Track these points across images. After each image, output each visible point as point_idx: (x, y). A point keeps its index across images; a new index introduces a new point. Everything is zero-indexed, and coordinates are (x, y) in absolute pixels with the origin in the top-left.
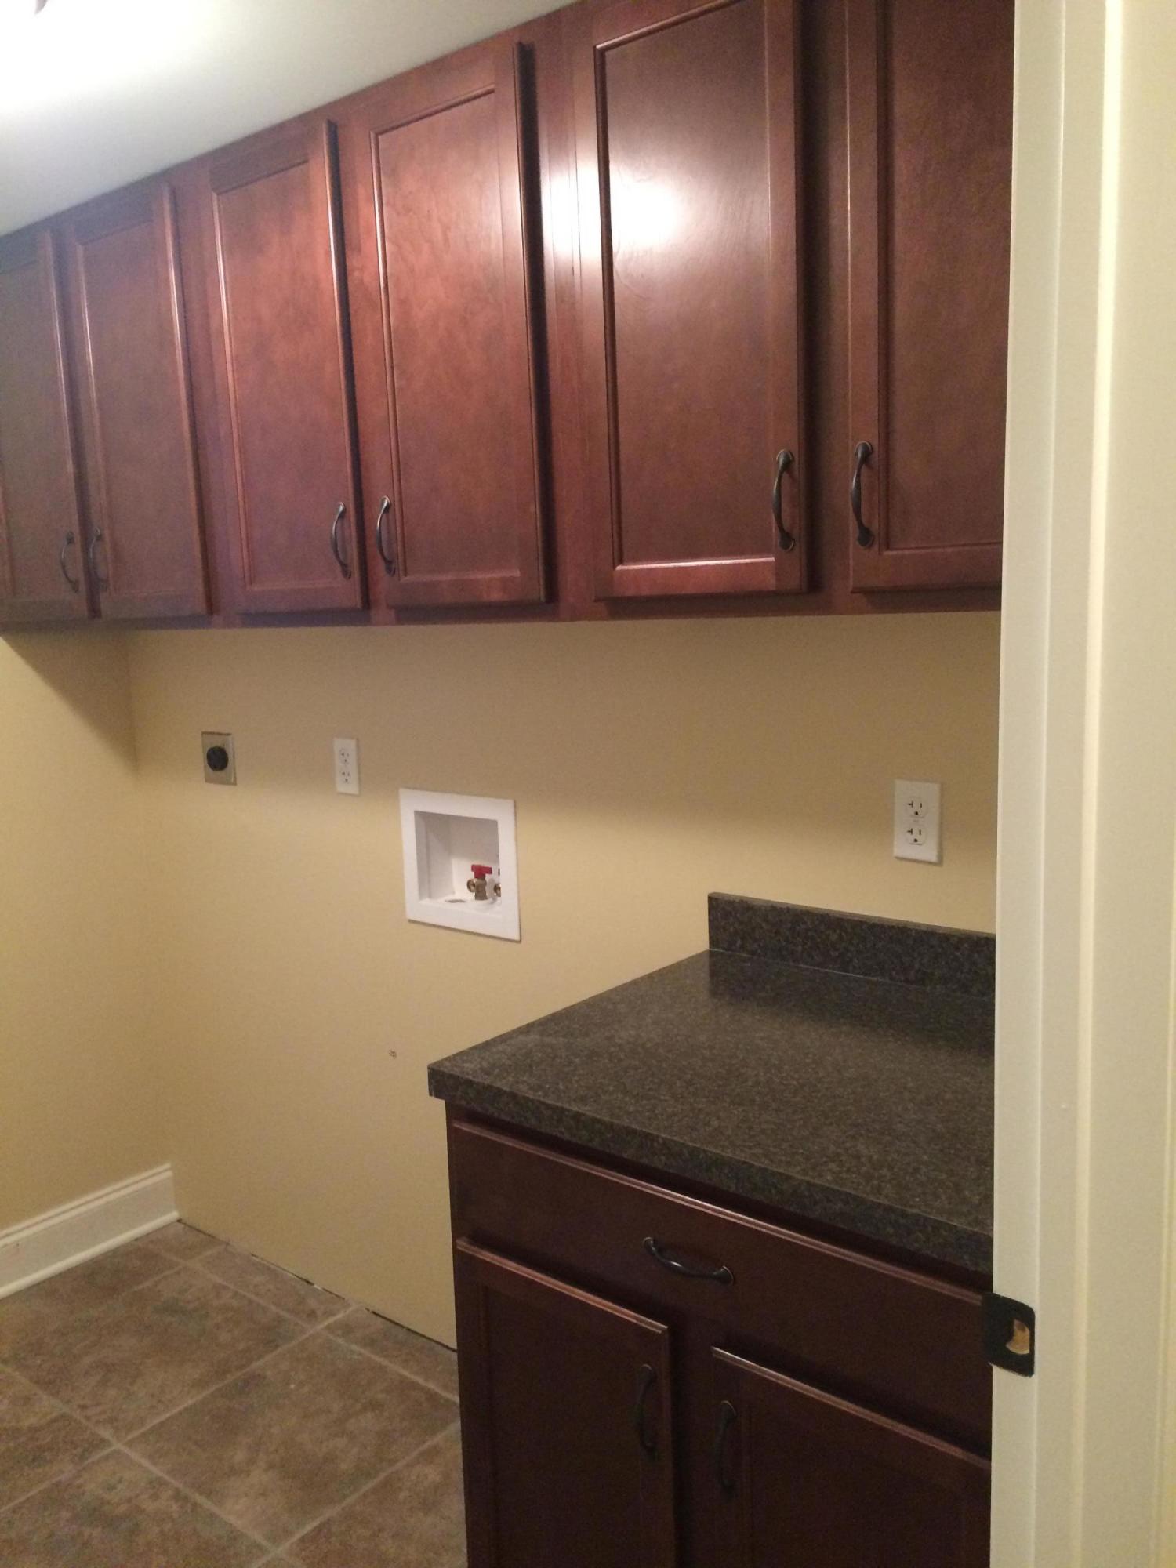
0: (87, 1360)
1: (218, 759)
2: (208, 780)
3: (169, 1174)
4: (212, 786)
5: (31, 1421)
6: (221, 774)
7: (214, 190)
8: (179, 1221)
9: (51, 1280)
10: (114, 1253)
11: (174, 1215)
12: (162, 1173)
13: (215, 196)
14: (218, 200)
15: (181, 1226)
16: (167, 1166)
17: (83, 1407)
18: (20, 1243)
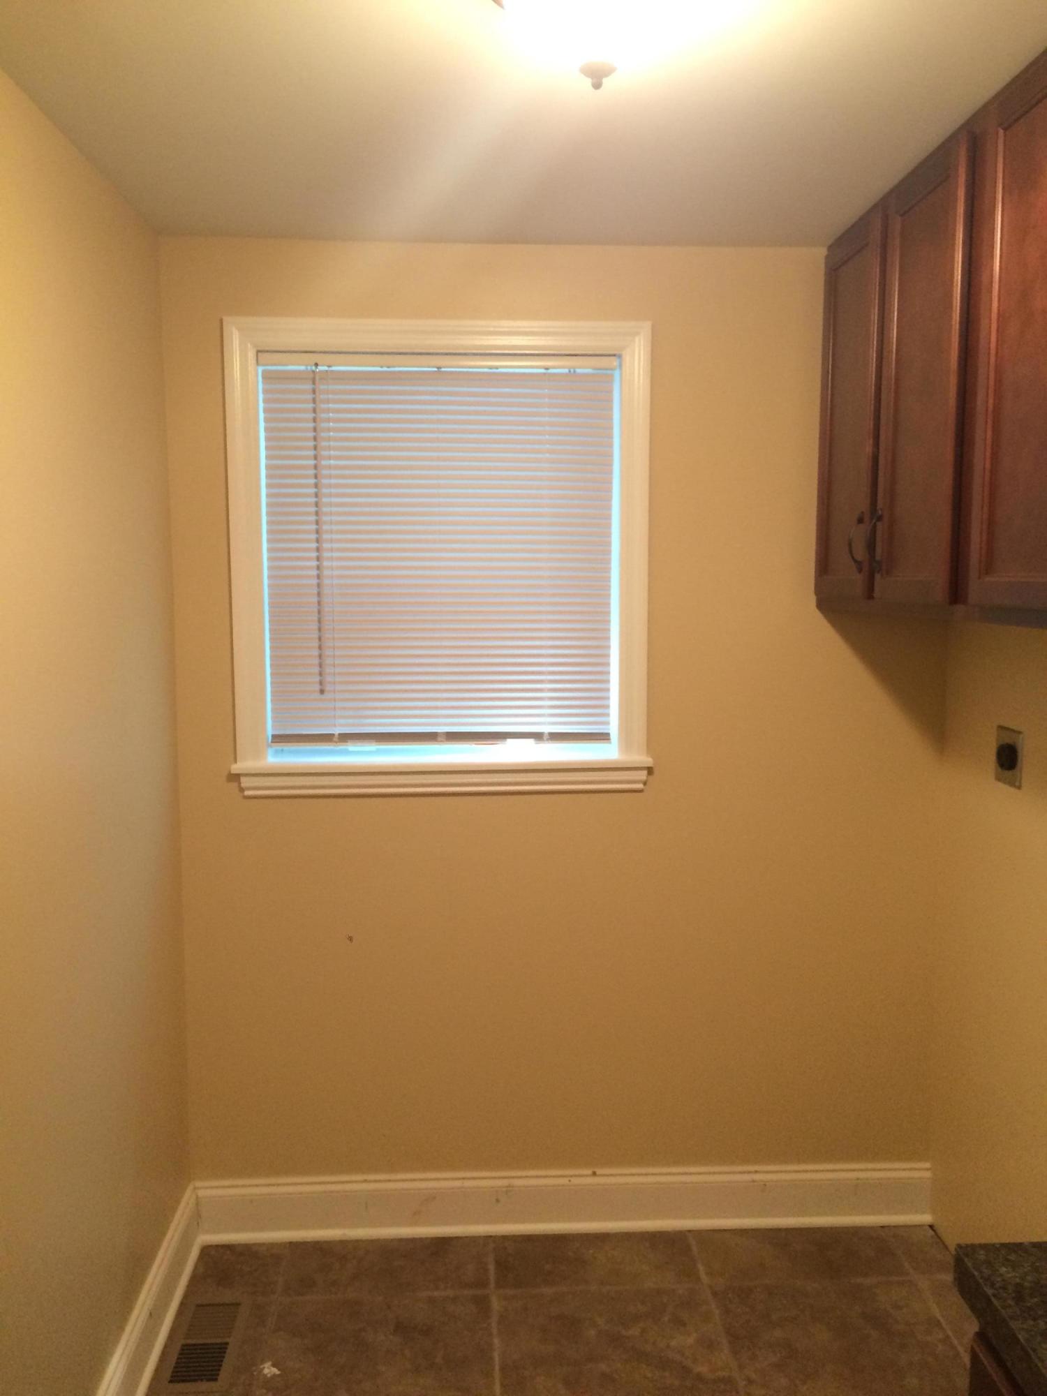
0: (778, 1333)
1: (1008, 758)
2: (998, 779)
3: (928, 1174)
4: (1001, 785)
5: (702, 1369)
6: (1008, 774)
7: (1000, 125)
8: (931, 1227)
9: (789, 1231)
10: (855, 1231)
11: (927, 1218)
12: (918, 1172)
13: (1001, 132)
14: (1005, 136)
15: (931, 1232)
16: (928, 1165)
17: (750, 1382)
18: (767, 1184)
